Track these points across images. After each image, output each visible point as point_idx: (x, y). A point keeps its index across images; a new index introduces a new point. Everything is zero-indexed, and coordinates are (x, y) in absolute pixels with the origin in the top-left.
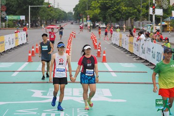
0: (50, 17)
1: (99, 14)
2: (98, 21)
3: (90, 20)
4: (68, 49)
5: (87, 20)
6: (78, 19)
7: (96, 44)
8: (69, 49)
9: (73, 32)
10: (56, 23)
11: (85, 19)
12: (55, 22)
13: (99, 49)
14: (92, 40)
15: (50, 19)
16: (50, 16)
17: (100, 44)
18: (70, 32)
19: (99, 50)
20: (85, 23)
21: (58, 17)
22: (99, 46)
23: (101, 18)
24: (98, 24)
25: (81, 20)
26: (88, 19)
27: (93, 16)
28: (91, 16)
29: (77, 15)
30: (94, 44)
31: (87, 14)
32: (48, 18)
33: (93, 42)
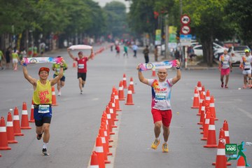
0: (35, 25)
1: (227, 11)
2: (224, 36)
3: (193, 32)
4: (100, 150)
5: (179, 34)
6: (146, 30)
7: (212, 128)
8: (107, 147)
9: (123, 83)
10: (61, 46)
11: (171, 30)
12: (54, 43)
13: (221, 145)
14: (197, 111)
15: (37, 33)
16: (36, 17)
17: (225, 127)
18: (114, 81)
19: (222, 152)
20: (172, 46)
21: (67, 21)
22: (222, 134)
23: (233, 25)
24: (222, 50)
25: (158, 32)
26: (186, 30)
27: (204, 18)
28: (197, 18)
29: (142, 17)
30: (205, 127)
31: (182, 8)
32: (28, 27)
33: (202, 120)
